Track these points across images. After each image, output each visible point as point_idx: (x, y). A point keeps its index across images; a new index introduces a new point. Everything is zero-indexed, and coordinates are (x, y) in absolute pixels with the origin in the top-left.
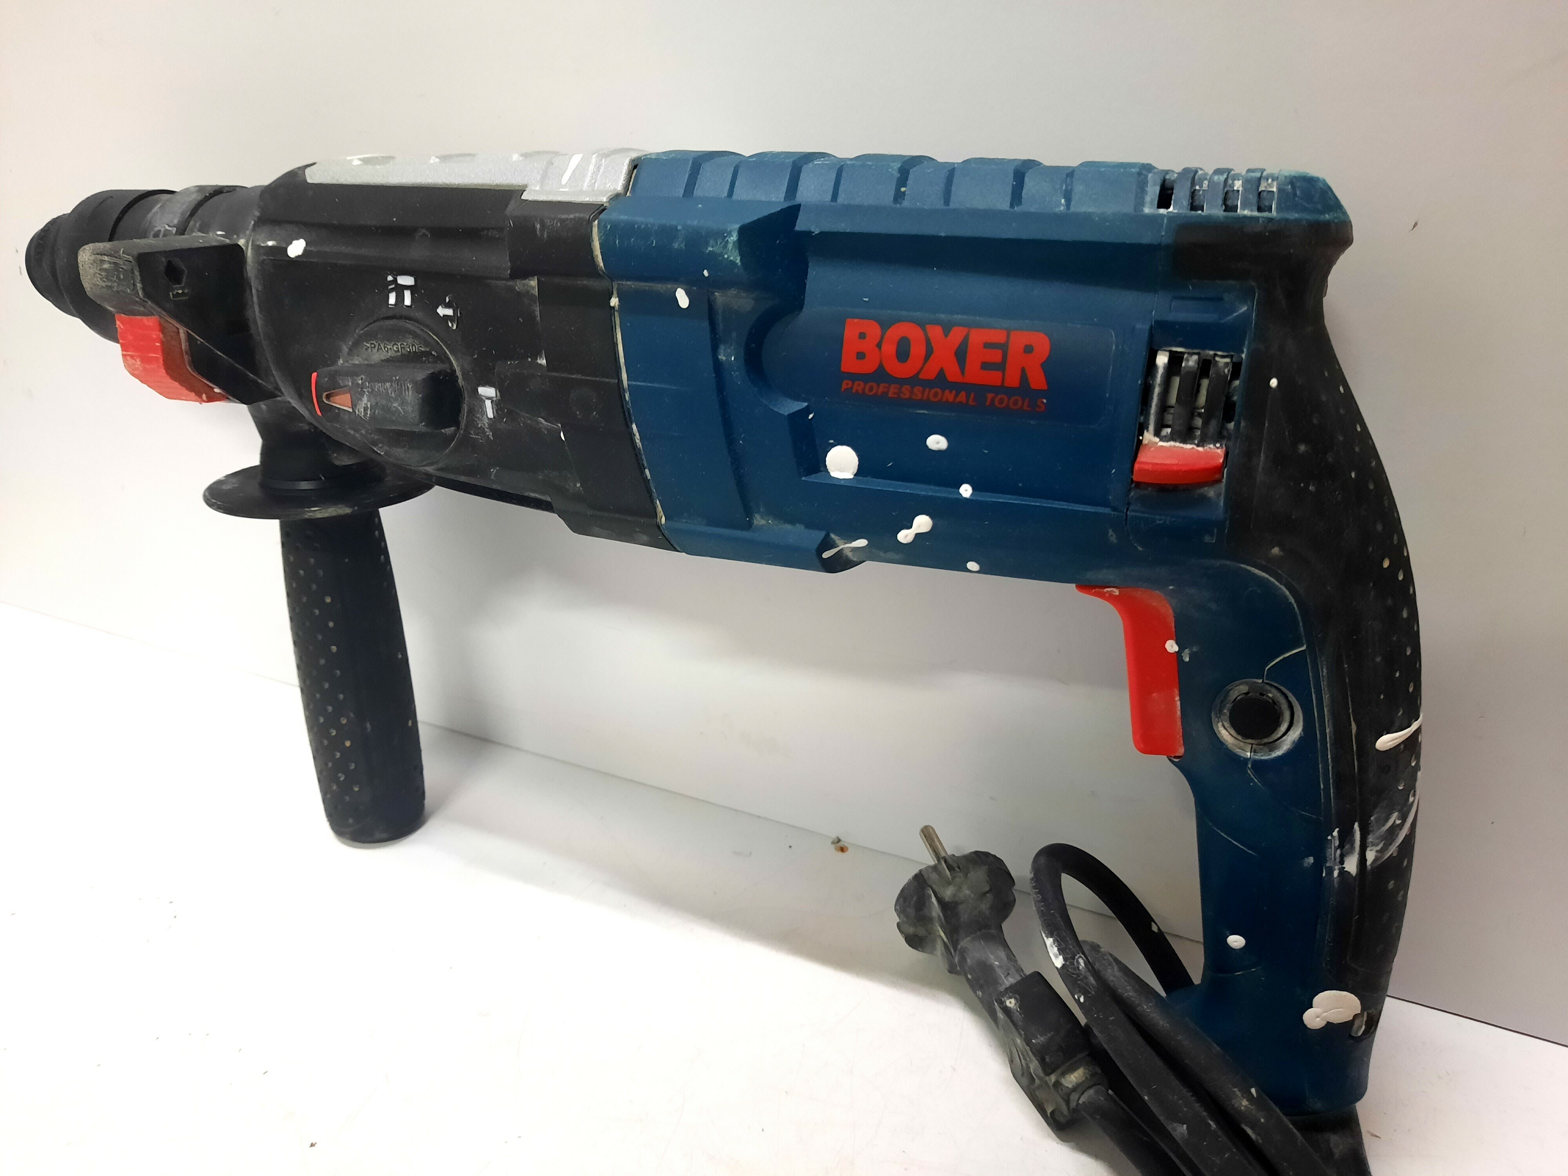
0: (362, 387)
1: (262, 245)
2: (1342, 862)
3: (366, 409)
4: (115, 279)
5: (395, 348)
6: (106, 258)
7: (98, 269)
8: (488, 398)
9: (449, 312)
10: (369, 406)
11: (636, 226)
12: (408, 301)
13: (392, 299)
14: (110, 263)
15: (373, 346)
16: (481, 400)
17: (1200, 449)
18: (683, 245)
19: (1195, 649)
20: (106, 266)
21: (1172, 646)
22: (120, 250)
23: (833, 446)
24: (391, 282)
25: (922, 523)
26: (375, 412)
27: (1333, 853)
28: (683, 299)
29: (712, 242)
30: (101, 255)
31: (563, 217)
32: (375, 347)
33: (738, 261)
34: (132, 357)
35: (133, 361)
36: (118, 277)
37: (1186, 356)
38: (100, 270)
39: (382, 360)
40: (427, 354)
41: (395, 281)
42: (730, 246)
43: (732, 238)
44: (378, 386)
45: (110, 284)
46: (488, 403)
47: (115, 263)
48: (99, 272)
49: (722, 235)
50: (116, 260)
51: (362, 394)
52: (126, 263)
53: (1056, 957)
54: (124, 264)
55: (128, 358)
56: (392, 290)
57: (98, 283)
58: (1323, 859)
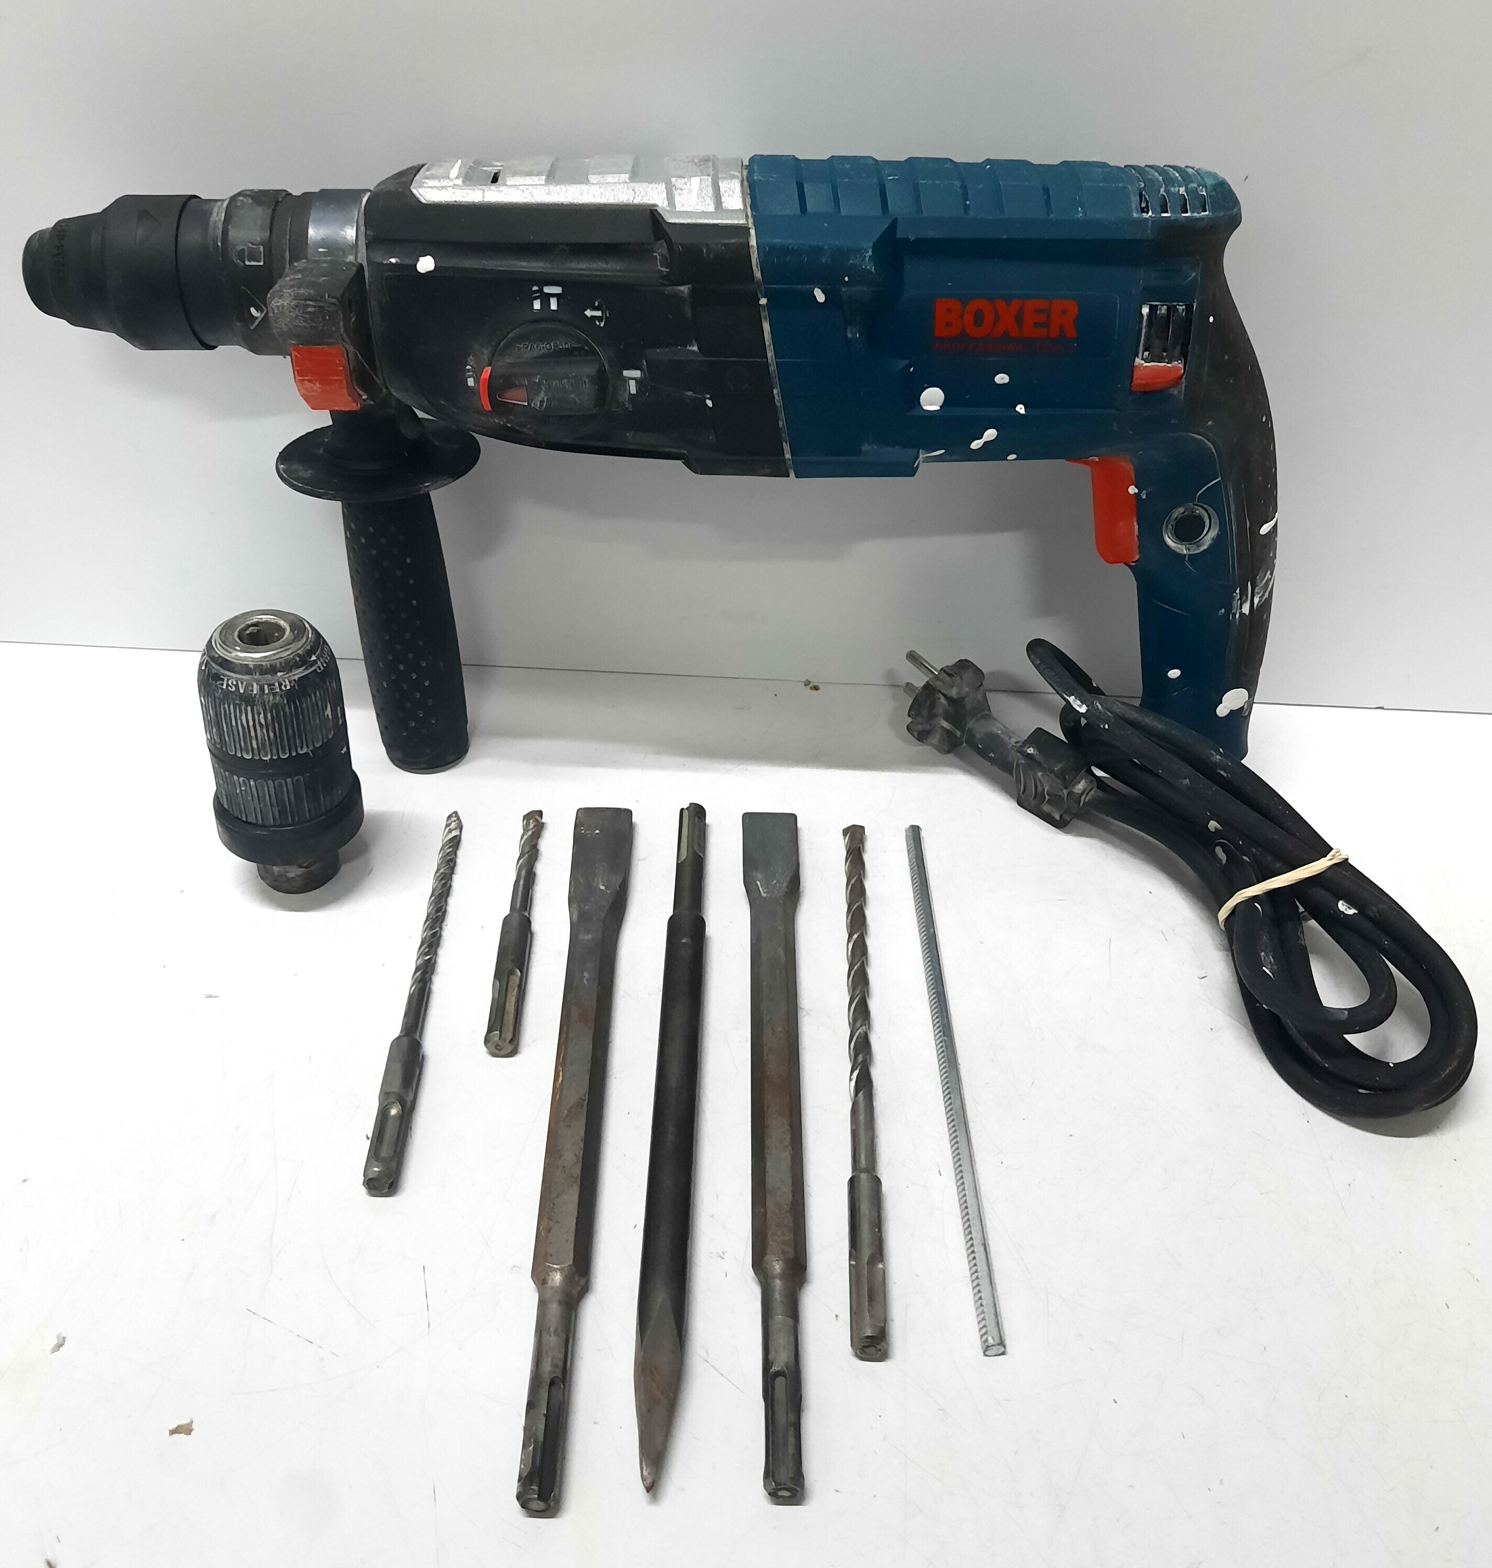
0: (539, 384)
1: (385, 262)
2: (1241, 608)
3: (542, 402)
4: (320, 320)
5: (548, 346)
6: (311, 303)
7: (301, 312)
8: (633, 379)
9: (598, 313)
10: (545, 399)
11: (790, 247)
12: (554, 305)
13: (537, 305)
14: (315, 307)
15: (526, 346)
16: (626, 380)
17: (1169, 365)
18: (829, 260)
19: (1150, 490)
20: (310, 309)
21: (1132, 490)
22: (325, 294)
23: (927, 388)
24: (536, 292)
25: (991, 434)
26: (551, 404)
27: (1236, 603)
28: (820, 297)
29: (852, 257)
30: (305, 300)
31: (726, 241)
32: (527, 348)
33: (873, 270)
34: (310, 381)
35: (312, 385)
36: (324, 318)
37: (1159, 307)
38: (303, 313)
39: (535, 357)
40: (582, 348)
41: (541, 290)
42: (867, 259)
43: (868, 254)
44: (555, 383)
45: (314, 325)
46: (632, 383)
47: (319, 306)
48: (303, 315)
49: (860, 252)
50: (321, 304)
51: (539, 390)
52: (332, 306)
53: (1080, 706)
54: (329, 307)
55: (306, 382)
56: (536, 298)
57: (301, 324)
58: (1229, 608)
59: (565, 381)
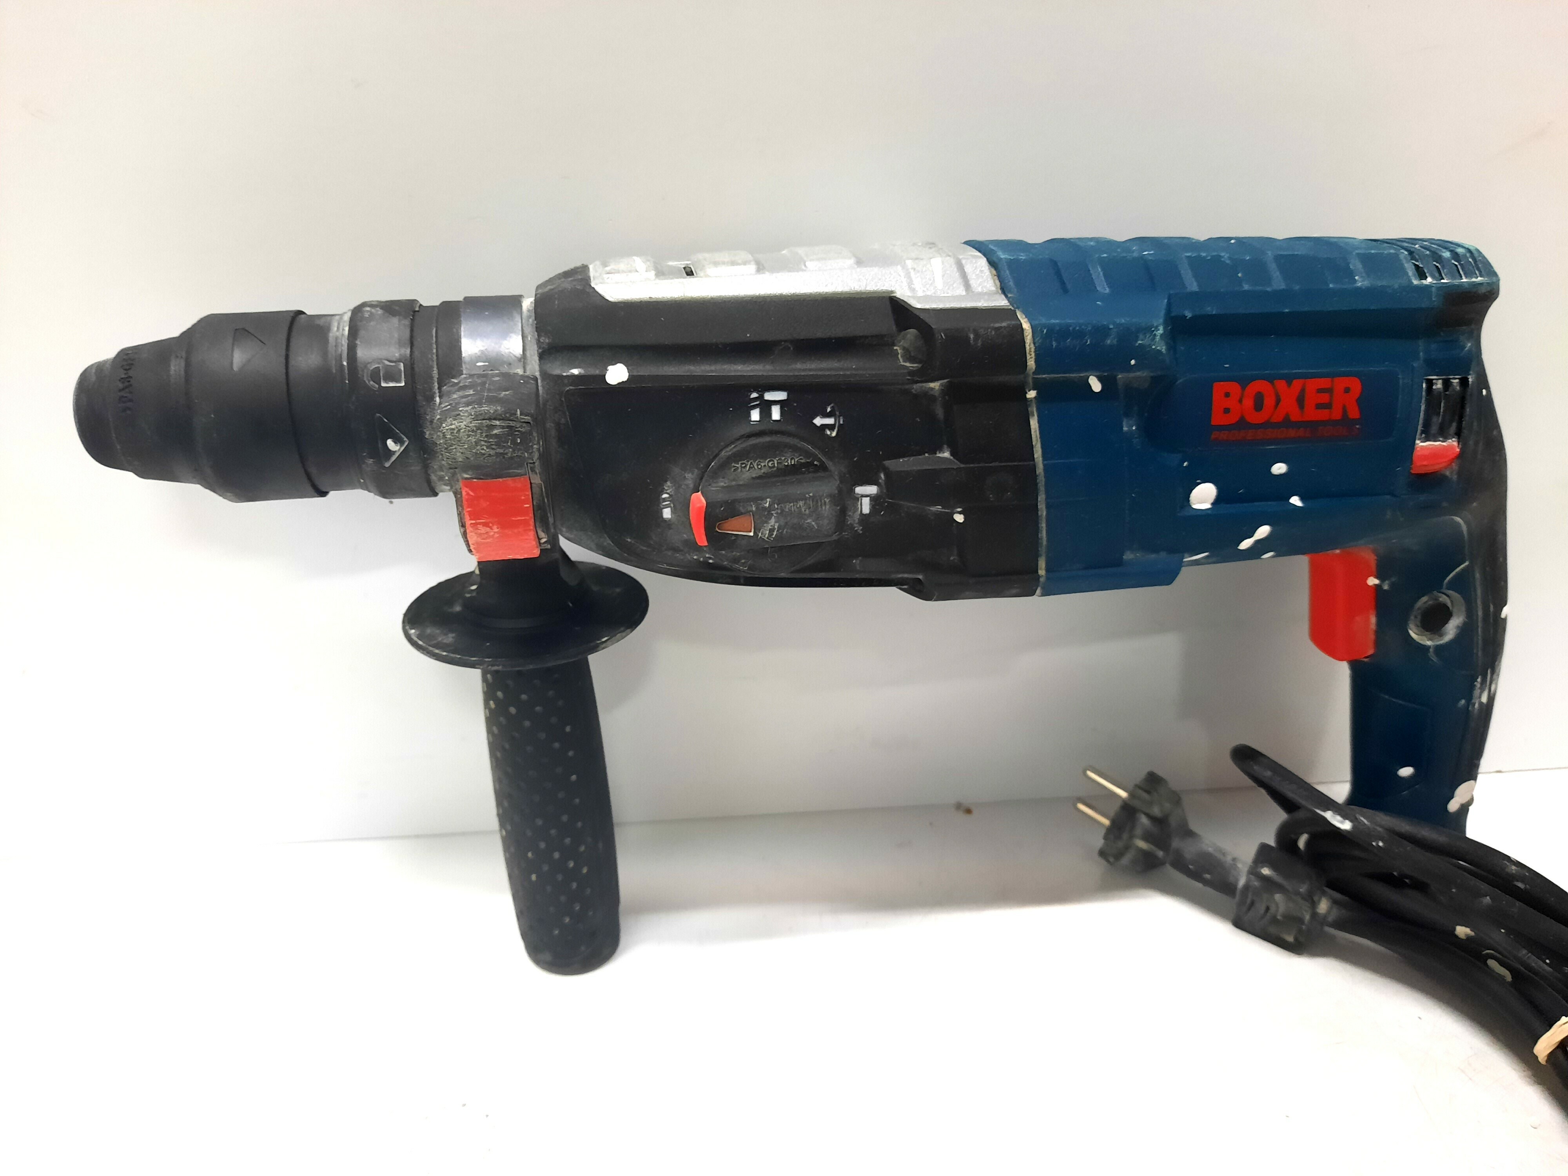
0: (769, 510)
1: (565, 374)
2: (1480, 697)
3: (771, 531)
4: (509, 444)
5: (770, 464)
6: (498, 423)
7: (484, 434)
8: (867, 496)
9: (830, 421)
10: (776, 527)
11: (1071, 328)
12: (776, 414)
13: (755, 415)
14: (503, 427)
15: (744, 465)
16: (857, 498)
17: (1444, 444)
18: (1115, 342)
19: (1393, 579)
20: (495, 432)
21: (1373, 581)
22: (517, 411)
23: (1199, 484)
24: (755, 399)
25: (1263, 531)
26: (782, 532)
27: (1477, 692)
28: (1096, 386)
29: (1141, 336)
30: (490, 419)
31: (997, 325)
32: (746, 466)
33: (1164, 350)
34: (486, 525)
35: (488, 529)
36: (514, 442)
37: (1434, 381)
38: (486, 436)
39: (753, 478)
40: (811, 464)
41: (761, 397)
42: (1158, 338)
43: (1159, 332)
44: (789, 506)
45: (501, 451)
46: (866, 502)
47: (508, 427)
48: (486, 439)
49: (1149, 330)
50: (512, 424)
51: (770, 516)
52: (524, 425)
53: (1342, 823)
54: (521, 427)
55: (480, 527)
56: (754, 407)
57: (483, 451)
58: (1469, 698)
59: (801, 503)
